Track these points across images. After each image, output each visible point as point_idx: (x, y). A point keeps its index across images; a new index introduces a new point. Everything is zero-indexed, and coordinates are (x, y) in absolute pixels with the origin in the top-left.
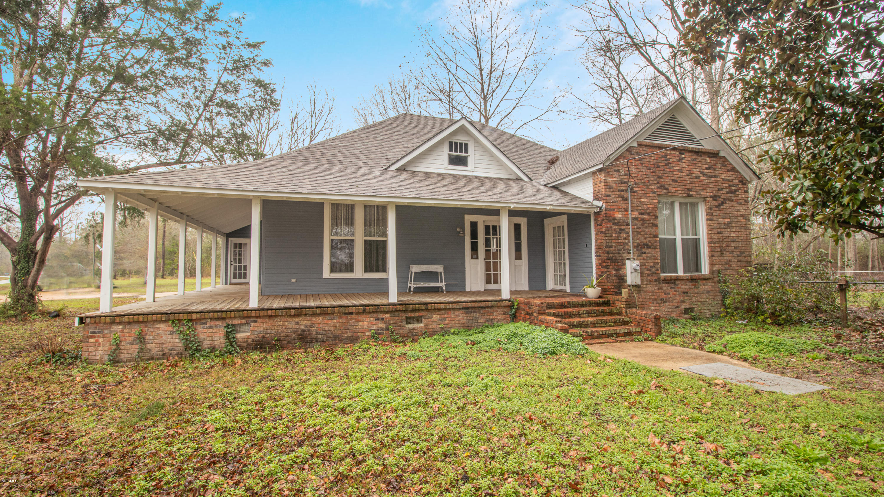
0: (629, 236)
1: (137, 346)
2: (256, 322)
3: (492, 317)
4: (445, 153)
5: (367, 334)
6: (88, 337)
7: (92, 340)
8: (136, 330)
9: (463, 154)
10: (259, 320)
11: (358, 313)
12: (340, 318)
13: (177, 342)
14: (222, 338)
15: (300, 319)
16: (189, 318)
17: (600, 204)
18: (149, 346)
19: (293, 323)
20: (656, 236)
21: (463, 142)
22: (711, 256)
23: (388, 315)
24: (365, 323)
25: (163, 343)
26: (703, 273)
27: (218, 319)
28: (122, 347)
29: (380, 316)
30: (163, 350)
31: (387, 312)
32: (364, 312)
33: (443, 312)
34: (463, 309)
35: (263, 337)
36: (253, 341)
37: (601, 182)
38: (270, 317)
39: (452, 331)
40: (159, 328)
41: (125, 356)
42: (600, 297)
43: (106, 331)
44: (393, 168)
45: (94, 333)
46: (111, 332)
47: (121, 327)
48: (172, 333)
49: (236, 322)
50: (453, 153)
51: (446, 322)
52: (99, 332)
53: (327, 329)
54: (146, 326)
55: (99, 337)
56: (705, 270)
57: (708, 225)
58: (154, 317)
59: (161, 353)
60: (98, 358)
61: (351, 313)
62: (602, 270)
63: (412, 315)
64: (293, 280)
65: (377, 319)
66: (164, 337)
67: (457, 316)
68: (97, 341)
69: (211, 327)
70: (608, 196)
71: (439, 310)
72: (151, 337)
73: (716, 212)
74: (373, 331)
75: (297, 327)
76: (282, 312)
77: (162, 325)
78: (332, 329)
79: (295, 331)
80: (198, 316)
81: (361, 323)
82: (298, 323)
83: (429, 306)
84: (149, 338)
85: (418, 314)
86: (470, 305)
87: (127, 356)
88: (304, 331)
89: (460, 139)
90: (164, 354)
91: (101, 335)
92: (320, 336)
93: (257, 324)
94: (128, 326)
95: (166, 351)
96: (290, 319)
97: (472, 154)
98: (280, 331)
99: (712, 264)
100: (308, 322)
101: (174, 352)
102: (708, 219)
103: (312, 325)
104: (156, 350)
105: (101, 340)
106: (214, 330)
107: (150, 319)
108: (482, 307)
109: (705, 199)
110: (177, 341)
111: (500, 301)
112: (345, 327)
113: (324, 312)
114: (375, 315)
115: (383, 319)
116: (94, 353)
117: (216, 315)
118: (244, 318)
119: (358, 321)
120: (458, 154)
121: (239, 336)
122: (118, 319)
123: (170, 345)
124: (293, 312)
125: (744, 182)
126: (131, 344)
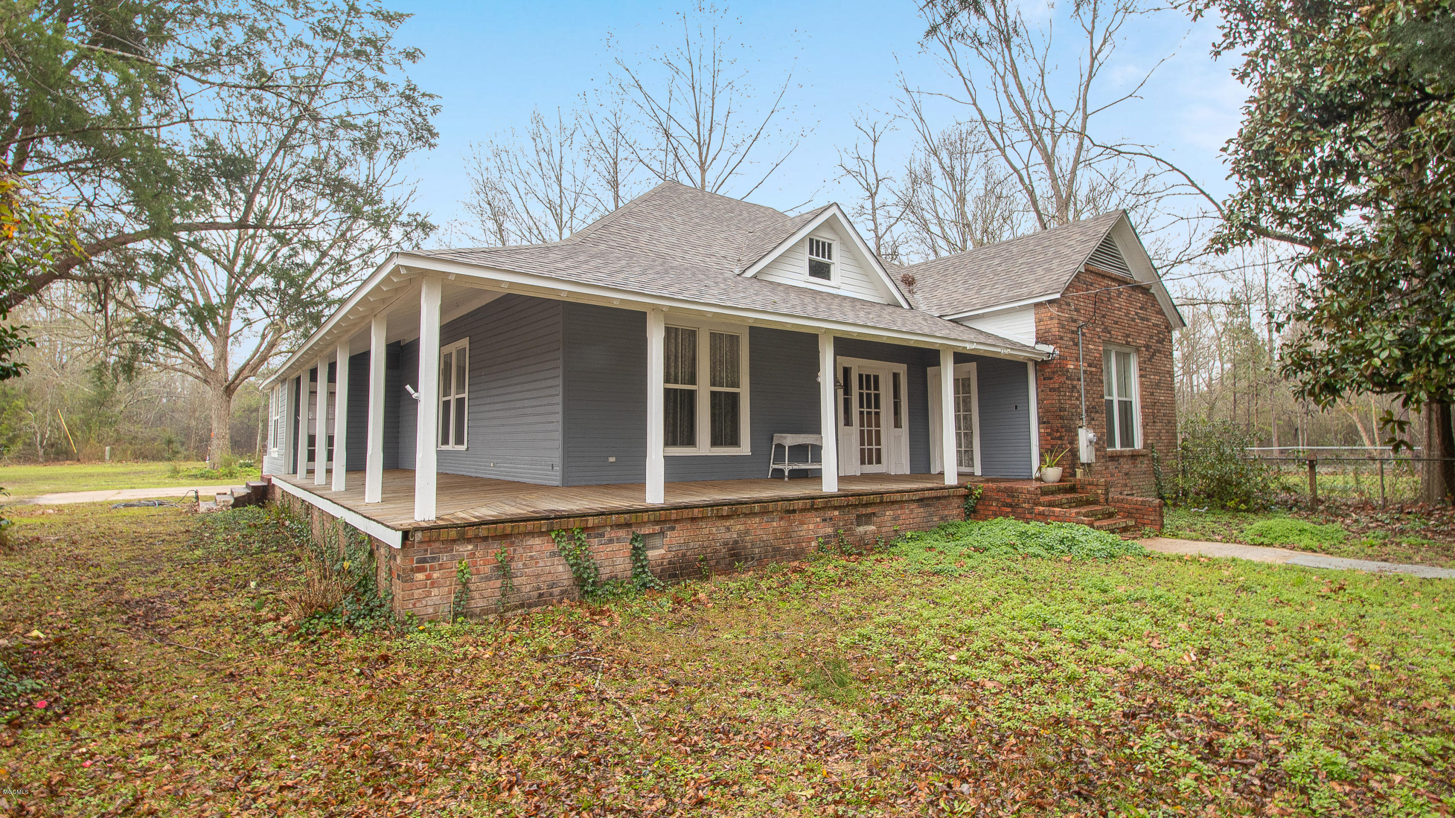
0: (1080, 396)
1: (498, 583)
2: (673, 529)
3: (946, 513)
4: (804, 258)
5: (813, 544)
6: (412, 570)
7: (420, 576)
8: (494, 552)
9: (826, 260)
10: (677, 526)
11: (803, 510)
12: (781, 519)
13: (562, 571)
14: (627, 561)
15: (732, 522)
16: (583, 525)
17: (1050, 349)
18: (516, 581)
19: (723, 530)
20: (1102, 397)
21: (827, 241)
22: (1145, 426)
23: (836, 513)
24: (811, 527)
25: (538, 576)
26: (1136, 447)
27: (619, 526)
28: (473, 588)
29: (829, 514)
30: (539, 588)
31: (836, 508)
32: (813, 508)
33: (897, 506)
34: (921, 500)
35: (684, 555)
36: (670, 563)
37: (1051, 319)
38: (693, 519)
39: (909, 535)
40: (531, 546)
41: (478, 603)
42: (1060, 481)
43: (444, 557)
44: (749, 273)
45: (424, 560)
46: (453, 558)
47: (470, 547)
48: (553, 554)
49: (646, 530)
50: (814, 257)
51: (901, 522)
52: (433, 559)
53: (765, 537)
54: (512, 543)
55: (432, 569)
56: (1138, 444)
57: (1142, 384)
58: (530, 525)
59: (536, 594)
60: (431, 610)
61: (794, 511)
62: (1054, 442)
63: (864, 511)
64: (612, 459)
65: (824, 520)
66: (541, 564)
67: (912, 511)
68: (428, 577)
69: (611, 541)
70: (1061, 338)
71: (893, 503)
72: (520, 565)
73: (1148, 367)
74: (820, 540)
75: (728, 535)
76: (712, 511)
77: (537, 541)
78: (771, 537)
79: (726, 544)
80: (597, 520)
81: (805, 526)
82: (728, 529)
83: (886, 498)
84: (517, 565)
85: (869, 510)
86: (927, 494)
87: (481, 603)
88: (736, 542)
89: (825, 236)
90: (541, 595)
91: (436, 564)
92: (757, 551)
93: (675, 533)
94: (482, 546)
95: (544, 589)
96: (718, 524)
97: (838, 261)
98: (706, 544)
99: (1146, 435)
100: (742, 527)
101: (556, 591)
102: (1141, 376)
103: (747, 532)
104: (528, 588)
105: (435, 575)
106: (616, 546)
107: (522, 529)
108: (938, 498)
109: (1138, 350)
110: (561, 568)
111: (941, 489)
112: (787, 534)
113: (764, 508)
114: (822, 513)
115: (831, 519)
116: (424, 602)
117: (622, 519)
118: (657, 522)
119: (802, 523)
120: (820, 259)
121: (652, 554)
122: (471, 532)
123: (549, 578)
124: (725, 510)
125: (1169, 329)
126: (488, 579)
